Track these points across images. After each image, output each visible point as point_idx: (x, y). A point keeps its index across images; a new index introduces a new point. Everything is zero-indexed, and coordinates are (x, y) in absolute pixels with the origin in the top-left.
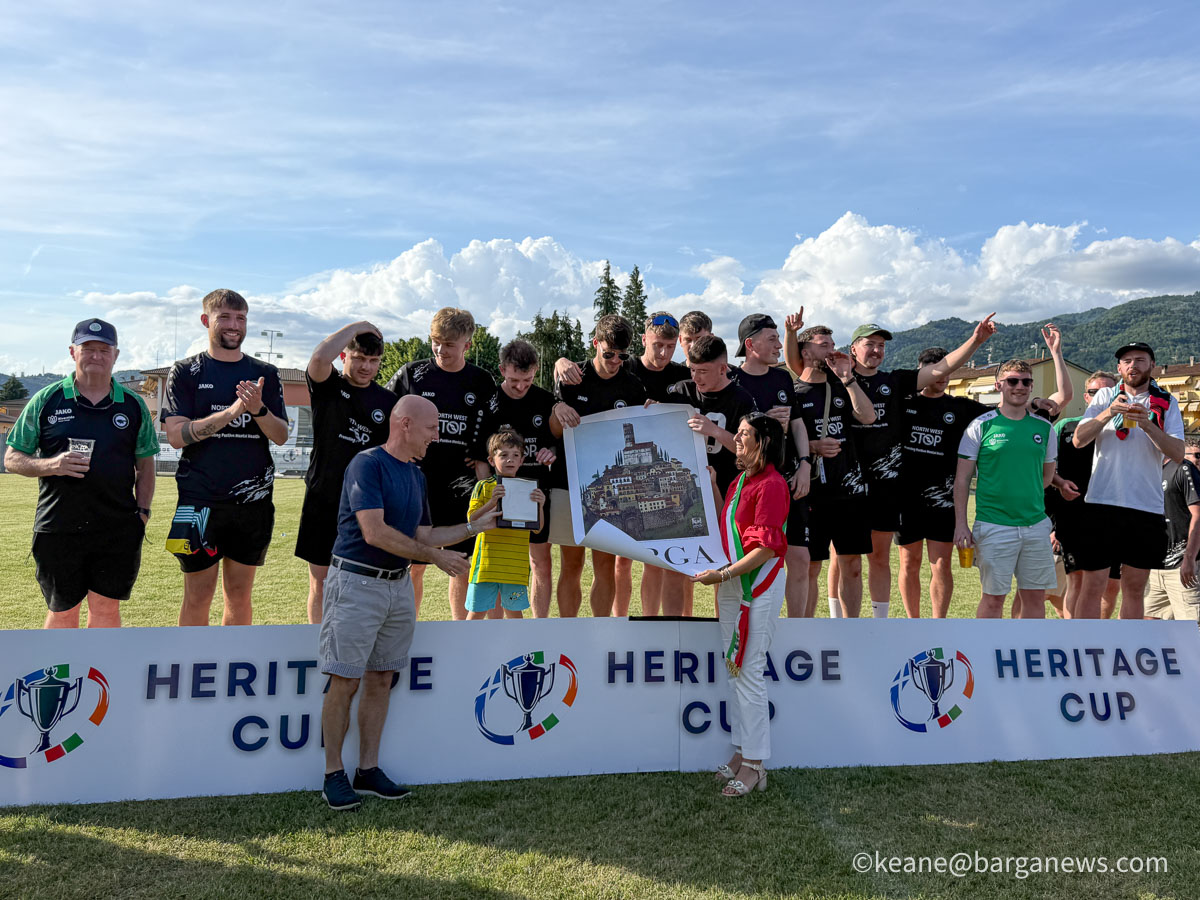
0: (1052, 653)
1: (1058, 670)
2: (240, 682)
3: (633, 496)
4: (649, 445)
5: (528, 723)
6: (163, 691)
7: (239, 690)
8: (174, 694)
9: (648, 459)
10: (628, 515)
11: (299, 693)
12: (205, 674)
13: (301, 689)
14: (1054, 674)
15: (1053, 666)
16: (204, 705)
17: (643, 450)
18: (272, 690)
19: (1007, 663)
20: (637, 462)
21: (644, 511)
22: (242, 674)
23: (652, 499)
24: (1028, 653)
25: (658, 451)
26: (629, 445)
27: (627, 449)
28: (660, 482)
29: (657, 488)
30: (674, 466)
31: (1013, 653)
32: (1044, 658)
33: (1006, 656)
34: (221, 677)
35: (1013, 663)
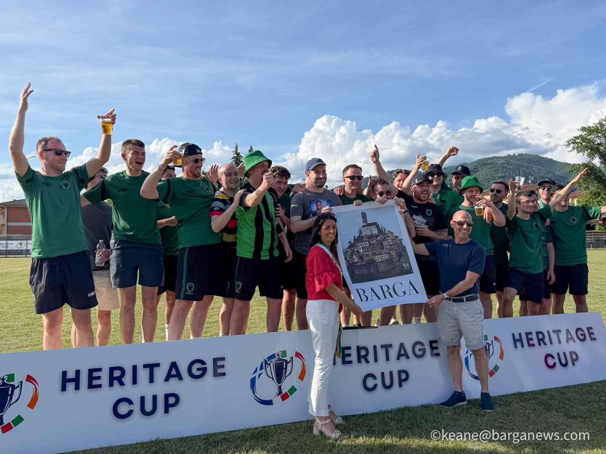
0: (538, 333)
1: (541, 342)
2: (117, 378)
3: (370, 253)
4: (375, 224)
5: (280, 392)
6: (71, 386)
7: (116, 383)
8: (77, 387)
9: (375, 232)
10: (370, 264)
11: (150, 382)
12: (95, 374)
13: (151, 380)
14: (540, 344)
15: (539, 340)
16: (95, 392)
17: (372, 227)
18: (135, 382)
19: (518, 340)
20: (370, 233)
21: (378, 261)
22: (117, 373)
23: (380, 254)
24: (527, 334)
25: (380, 227)
26: (365, 224)
27: (364, 226)
28: (384, 244)
29: (382, 248)
30: (389, 235)
31: (520, 334)
32: (534, 336)
33: (517, 337)
34: (105, 376)
35: (521, 340)
